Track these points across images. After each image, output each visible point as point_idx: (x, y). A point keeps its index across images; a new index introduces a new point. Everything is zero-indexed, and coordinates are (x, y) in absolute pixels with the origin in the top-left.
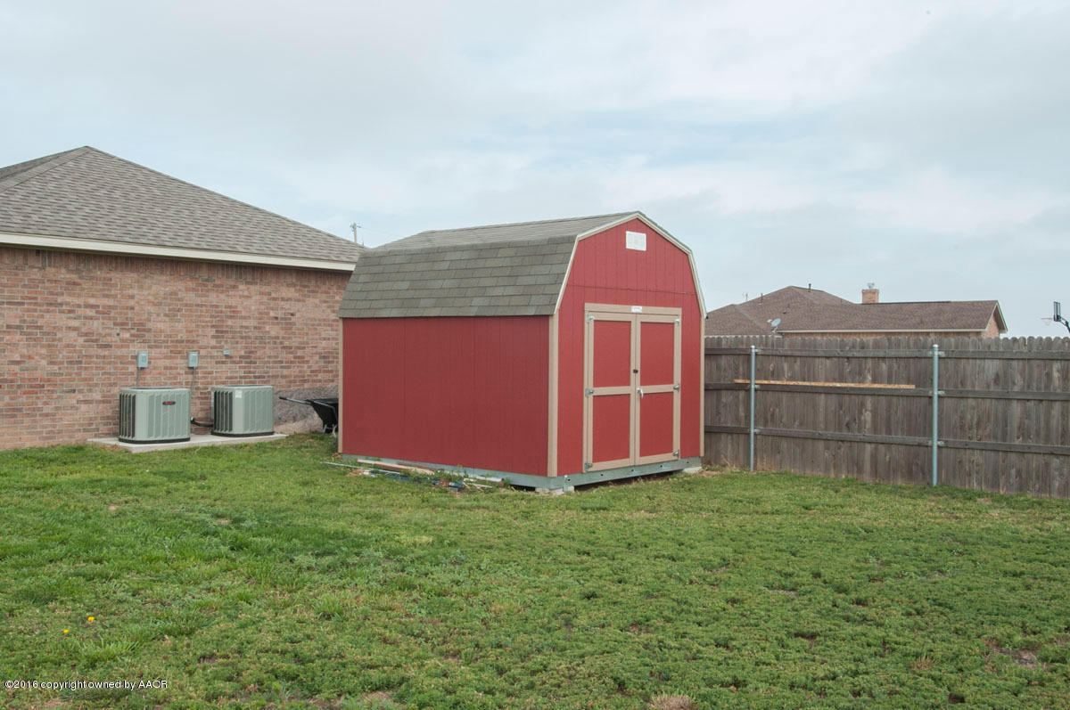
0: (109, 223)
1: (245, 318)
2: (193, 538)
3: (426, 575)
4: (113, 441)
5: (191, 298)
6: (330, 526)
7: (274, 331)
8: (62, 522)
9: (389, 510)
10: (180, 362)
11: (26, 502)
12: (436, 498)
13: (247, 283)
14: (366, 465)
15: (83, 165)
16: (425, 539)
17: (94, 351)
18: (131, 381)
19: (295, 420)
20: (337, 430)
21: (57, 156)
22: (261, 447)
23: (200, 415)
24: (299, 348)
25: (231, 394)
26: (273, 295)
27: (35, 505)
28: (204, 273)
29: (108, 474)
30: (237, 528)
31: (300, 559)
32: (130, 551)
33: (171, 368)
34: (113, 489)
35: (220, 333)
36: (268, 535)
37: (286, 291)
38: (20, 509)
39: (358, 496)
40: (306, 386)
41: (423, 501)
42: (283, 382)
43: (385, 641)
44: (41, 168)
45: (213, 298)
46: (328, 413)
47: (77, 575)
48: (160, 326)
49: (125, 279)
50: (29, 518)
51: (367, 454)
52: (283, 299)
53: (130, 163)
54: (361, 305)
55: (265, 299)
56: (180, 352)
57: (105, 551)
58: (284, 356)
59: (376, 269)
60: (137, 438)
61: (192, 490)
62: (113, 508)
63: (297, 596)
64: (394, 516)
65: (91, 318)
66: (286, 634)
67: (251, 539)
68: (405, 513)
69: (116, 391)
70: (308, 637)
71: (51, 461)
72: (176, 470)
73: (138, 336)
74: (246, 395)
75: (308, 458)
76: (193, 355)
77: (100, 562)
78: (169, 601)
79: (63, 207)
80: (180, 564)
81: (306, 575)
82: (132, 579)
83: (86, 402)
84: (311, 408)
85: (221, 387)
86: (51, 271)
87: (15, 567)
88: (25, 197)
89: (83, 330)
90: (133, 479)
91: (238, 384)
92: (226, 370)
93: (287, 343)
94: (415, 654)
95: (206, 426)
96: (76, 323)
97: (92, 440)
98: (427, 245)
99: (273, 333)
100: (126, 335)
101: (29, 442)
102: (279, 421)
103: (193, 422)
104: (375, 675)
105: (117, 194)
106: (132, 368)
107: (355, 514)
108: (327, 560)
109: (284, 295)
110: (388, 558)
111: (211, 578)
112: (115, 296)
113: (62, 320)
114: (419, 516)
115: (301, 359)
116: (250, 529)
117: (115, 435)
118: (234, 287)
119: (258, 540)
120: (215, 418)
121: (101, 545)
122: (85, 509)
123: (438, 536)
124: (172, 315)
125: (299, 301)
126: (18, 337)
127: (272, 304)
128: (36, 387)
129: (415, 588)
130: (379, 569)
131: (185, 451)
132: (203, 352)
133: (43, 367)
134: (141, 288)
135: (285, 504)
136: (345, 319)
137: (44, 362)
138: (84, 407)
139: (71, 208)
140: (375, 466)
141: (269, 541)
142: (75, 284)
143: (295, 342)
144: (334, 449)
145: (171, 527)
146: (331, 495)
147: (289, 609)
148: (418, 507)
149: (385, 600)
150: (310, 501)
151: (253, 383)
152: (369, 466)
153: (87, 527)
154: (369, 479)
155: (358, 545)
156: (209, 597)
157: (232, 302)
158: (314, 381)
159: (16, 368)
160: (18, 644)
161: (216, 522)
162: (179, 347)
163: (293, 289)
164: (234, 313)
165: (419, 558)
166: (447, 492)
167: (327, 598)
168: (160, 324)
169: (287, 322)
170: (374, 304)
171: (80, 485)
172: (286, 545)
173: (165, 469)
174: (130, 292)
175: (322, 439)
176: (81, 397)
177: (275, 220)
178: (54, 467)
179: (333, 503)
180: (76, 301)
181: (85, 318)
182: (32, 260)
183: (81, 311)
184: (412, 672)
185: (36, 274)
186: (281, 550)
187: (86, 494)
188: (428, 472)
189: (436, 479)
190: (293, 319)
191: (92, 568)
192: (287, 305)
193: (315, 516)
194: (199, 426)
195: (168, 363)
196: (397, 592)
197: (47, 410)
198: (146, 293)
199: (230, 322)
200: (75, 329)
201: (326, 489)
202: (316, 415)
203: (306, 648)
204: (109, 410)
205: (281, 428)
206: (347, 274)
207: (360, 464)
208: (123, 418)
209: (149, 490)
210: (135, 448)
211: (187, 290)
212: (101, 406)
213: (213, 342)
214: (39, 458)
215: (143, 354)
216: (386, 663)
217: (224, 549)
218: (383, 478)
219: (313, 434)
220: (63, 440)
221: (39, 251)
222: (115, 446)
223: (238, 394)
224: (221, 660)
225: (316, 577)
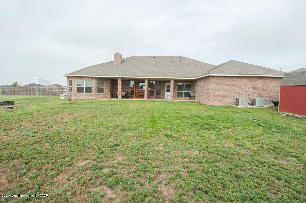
0: (236, 71)
1: (259, 86)
2: (251, 123)
3: (302, 137)
4: (235, 105)
5: (249, 83)
6: (278, 124)
7: (265, 88)
8: (228, 117)
9: (291, 123)
10: (247, 93)
11: (223, 113)
12: (302, 122)
13: (260, 80)
14: (285, 114)
15: (232, 63)
16: (300, 130)
17: (232, 91)
18: (238, 96)
19: (268, 104)
20: (278, 107)
21: (228, 62)
22: (261, 108)
23: (250, 102)
24: (270, 91)
25: (256, 99)
26: (265, 82)
27: (224, 114)
28: (252, 79)
29: (235, 111)
30: (259, 122)
31: (272, 129)
32: (240, 123)
33: (245, 94)
34: (236, 113)
35: (254, 89)
36: (265, 124)
37: (268, 81)
38: (222, 114)
39: (283, 119)
40: (271, 98)
41: (299, 122)
42: (266, 97)
43: (293, 148)
44: (225, 64)
45: (253, 83)
46: (276, 104)
47: (232, 125)
48: (244, 88)
49: (238, 80)
50: (224, 116)
51: (285, 112)
52: (267, 83)
53: (239, 62)
54: (285, 83)
55: (263, 83)
56: (247, 92)
57: (236, 122)
58: (266, 93)
59: (289, 76)
60: (239, 105)
61: (249, 115)
62: (236, 116)
63: (273, 136)
64: (292, 124)
65: (232, 86)
66: (271, 142)
67: (262, 124)
68: (295, 124)
69: (236, 98)
70: (276, 144)
71: (226, 108)
72: (246, 111)
73: (240, 89)
74: (259, 99)
75: (271, 111)
76: (249, 92)
77: (235, 124)
78: (248, 132)
79: (228, 70)
80: (249, 127)
81: (274, 133)
82: (241, 128)
83: (231, 99)
84: (272, 102)
85: (254, 98)
86: (226, 79)
87: (222, 123)
88: (223, 69)
89: (231, 88)
90: (239, 112)
91: (257, 97)
92: (255, 95)
93: (267, 90)
94: (301, 152)
95: (251, 104)
96: (230, 87)
97: (232, 105)
98: (302, 71)
99: (264, 89)
100: (238, 89)
101: (222, 105)
102: (265, 104)
103: (249, 103)
104: (292, 154)
105: (237, 67)
106: (238, 94)
107: (283, 123)
108: (278, 131)
109: (267, 82)
110: (292, 132)
111: (255, 130)
112: (236, 83)
113: (228, 87)
114: (298, 125)
115: (270, 93)
116: (261, 122)
117: (235, 104)
118: (257, 81)
119: (263, 125)
120: (253, 103)
121: (235, 121)
122: (232, 116)
123: (304, 130)
124: (246, 86)
125: (270, 83)
126: (221, 89)
127: (265, 83)
128: (224, 97)
129: (299, 139)
130: (290, 134)
131: (247, 108)
132: (251, 92)
133: (225, 94)
134: (241, 81)
135: (267, 119)
136: (281, 86)
137: (225, 93)
138: (231, 100)
139: (230, 70)
140: (287, 114)
141: (265, 125)
142: (230, 81)
143: (269, 90)
144: (277, 110)
145: (246, 120)
146: (277, 118)
147: (271, 138)
148: (298, 123)
149: (293, 140)
150: (273, 119)
151: (260, 97)
152: (286, 114)
153: (232, 118)
154: (286, 116)
155: (285, 129)
156: (255, 133)
157: (256, 83)
158: (272, 97)
159: (221, 94)
160: (225, 134)
161: (254, 120)
162: (247, 91)
163: (269, 81)
164: (257, 85)
165: (300, 133)
166: (305, 121)
167: (279, 138)
168: (244, 87)
169: (267, 87)
170: (288, 83)
171: (231, 112)
172: (269, 126)
173: (244, 111)
174: (239, 82)
175: (274, 108)
176: (230, 98)
177: (266, 68)
178: (226, 109)
179: (278, 120)
180: (230, 84)
181: (231, 86)
182: (224, 78)
183: (231, 85)
184: (301, 156)
185: (224, 80)
186: (268, 127)
187: (231, 113)
188: (300, 117)
189: (302, 118)
190: (269, 86)
191: (234, 125)
192: (268, 84)
193: (274, 122)
194: (250, 104)
195: (244, 93)
196: (295, 139)
197: (225, 100)
198: (241, 82)
199: (256, 87)
200: (230, 88)
201: (276, 117)
202: (273, 103)
203: (276, 146)
204: (235, 101)
205: (265, 105)
206: (282, 78)
207: (283, 113)
208: (237, 102)
209: (242, 114)
210: (239, 107)
211: (248, 81)
212: (233, 100)
213: (253, 90)
214: (224, 107)
215: (240, 92)
216: (294, 152)
217: (257, 125)
218: (289, 117)
219: (272, 107)
220: (227, 105)
221: (225, 77)
222: (235, 106)
223: (257, 99)
224: (259, 144)
225: (276, 133)
